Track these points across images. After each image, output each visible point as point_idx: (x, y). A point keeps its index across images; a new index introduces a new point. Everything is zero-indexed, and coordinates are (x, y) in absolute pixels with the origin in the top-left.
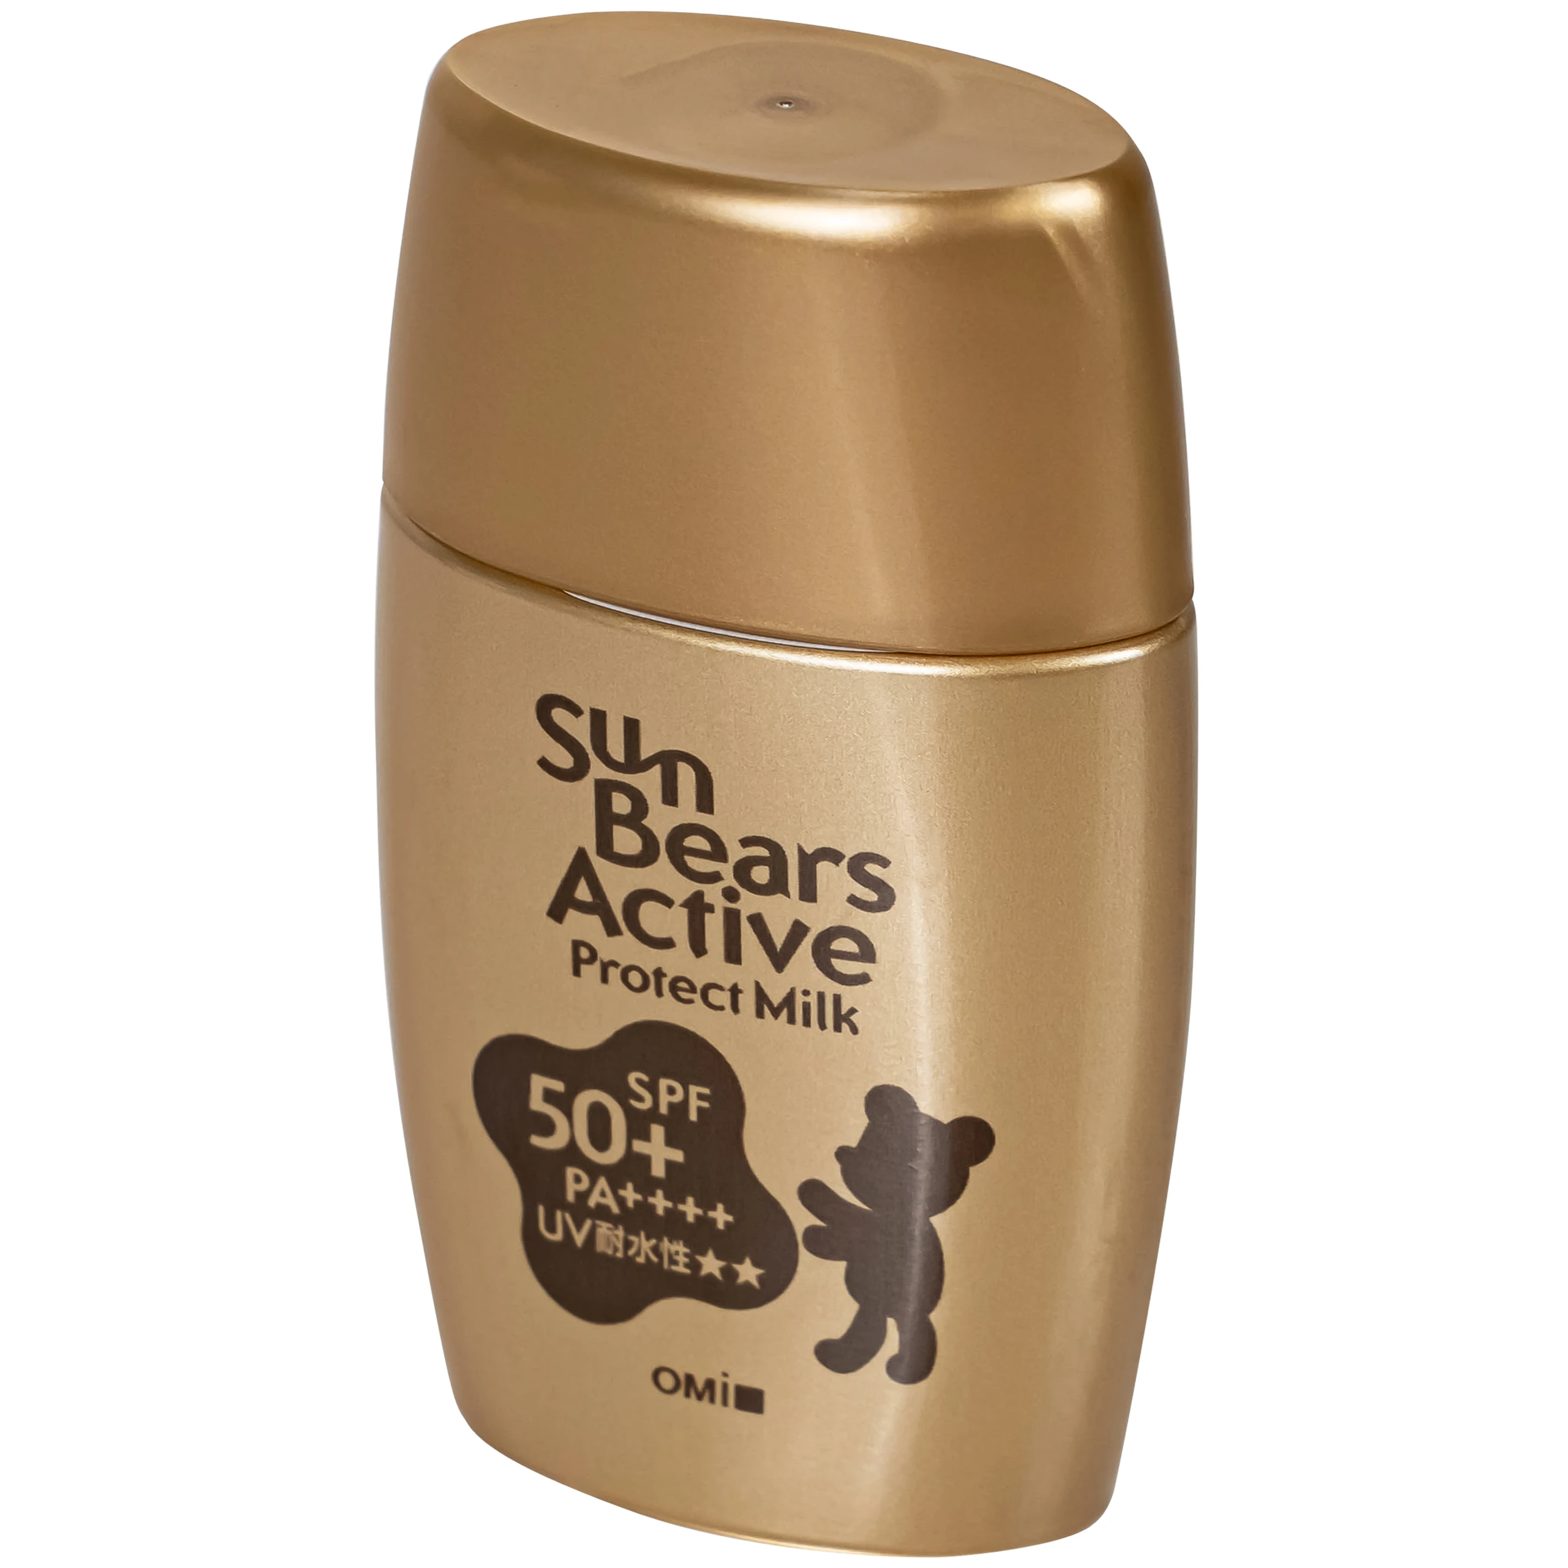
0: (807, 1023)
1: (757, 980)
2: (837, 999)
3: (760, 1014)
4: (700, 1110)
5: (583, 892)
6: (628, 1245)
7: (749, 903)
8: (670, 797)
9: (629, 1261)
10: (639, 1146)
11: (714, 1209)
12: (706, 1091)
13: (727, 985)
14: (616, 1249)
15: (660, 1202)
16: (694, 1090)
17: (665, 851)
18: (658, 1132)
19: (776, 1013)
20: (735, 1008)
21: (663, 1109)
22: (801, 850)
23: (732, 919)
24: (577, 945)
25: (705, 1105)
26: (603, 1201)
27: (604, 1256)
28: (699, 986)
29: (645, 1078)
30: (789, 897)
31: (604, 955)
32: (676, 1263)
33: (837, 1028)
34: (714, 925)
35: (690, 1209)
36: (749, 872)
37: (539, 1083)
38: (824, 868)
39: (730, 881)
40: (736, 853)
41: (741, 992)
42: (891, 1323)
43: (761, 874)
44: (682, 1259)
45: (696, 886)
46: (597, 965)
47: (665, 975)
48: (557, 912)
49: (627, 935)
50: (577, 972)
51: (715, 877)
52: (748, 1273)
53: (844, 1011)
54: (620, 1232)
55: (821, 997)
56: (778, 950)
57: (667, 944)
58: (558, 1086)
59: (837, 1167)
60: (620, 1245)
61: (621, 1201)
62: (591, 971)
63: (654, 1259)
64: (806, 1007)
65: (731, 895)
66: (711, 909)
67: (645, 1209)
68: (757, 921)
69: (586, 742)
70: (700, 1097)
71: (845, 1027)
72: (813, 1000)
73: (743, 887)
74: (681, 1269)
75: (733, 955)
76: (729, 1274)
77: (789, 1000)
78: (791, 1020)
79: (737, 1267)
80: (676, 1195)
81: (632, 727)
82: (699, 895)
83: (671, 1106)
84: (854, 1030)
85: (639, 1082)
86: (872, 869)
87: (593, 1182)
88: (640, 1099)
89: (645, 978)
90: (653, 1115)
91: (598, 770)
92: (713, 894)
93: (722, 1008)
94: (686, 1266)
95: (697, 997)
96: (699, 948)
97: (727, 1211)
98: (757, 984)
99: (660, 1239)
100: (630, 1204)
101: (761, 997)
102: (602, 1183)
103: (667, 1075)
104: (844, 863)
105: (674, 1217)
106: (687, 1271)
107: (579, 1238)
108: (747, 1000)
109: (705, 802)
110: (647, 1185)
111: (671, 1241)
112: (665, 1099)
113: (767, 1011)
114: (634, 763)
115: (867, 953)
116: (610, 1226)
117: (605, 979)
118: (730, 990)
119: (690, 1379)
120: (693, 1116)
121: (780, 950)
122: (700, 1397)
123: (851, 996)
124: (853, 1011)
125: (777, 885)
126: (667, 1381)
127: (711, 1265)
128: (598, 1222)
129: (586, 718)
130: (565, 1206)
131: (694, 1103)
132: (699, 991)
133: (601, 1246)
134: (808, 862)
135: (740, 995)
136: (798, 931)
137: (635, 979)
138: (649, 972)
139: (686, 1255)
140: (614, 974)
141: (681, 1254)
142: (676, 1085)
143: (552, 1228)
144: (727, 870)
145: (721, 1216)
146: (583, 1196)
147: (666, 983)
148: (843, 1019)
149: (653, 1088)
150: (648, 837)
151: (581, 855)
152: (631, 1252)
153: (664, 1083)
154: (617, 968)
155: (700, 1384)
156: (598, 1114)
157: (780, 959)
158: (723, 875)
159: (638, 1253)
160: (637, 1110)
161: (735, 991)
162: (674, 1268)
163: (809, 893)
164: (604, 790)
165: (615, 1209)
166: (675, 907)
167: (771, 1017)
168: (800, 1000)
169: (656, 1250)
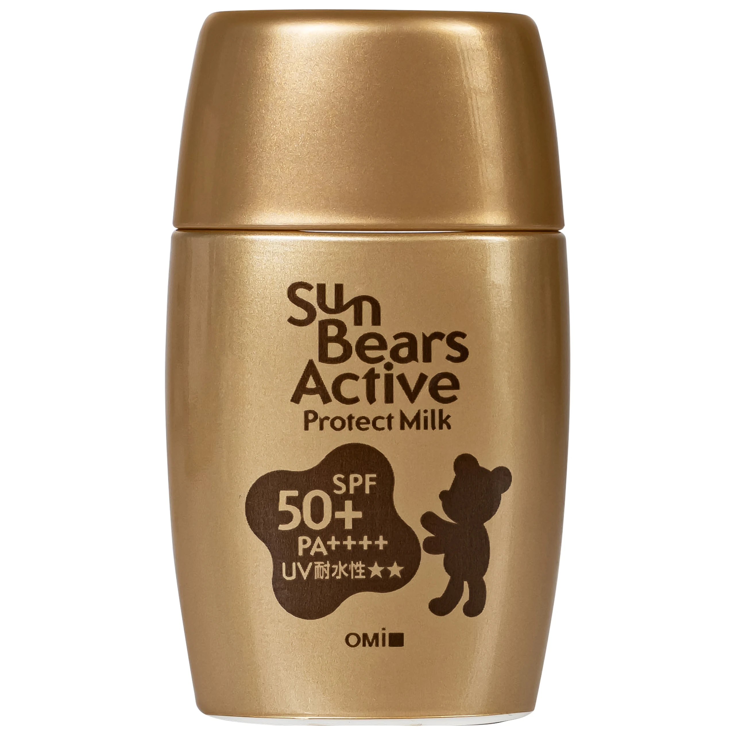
0: (426, 427)
1: (401, 409)
2: (441, 412)
3: (402, 428)
4: (371, 487)
5: (311, 384)
6: (332, 570)
7: (398, 369)
8: (358, 321)
9: (332, 579)
10: (339, 515)
11: (378, 539)
12: (374, 476)
13: (386, 415)
14: (325, 575)
15: (349, 543)
16: (368, 476)
17: (355, 350)
18: (349, 504)
19: (410, 425)
20: (390, 428)
21: (352, 491)
22: (424, 335)
23: (389, 379)
24: (306, 413)
25: (374, 483)
26: (318, 550)
27: (319, 580)
28: (371, 420)
29: (342, 476)
30: (418, 362)
31: (321, 415)
32: (358, 574)
33: (441, 428)
34: (380, 385)
35: (365, 543)
36: (398, 352)
37: (284, 495)
38: (435, 343)
39: (388, 359)
40: (391, 343)
41: (393, 417)
42: (466, 584)
43: (404, 352)
44: (361, 571)
45: (370, 366)
46: (318, 421)
47: (354, 418)
48: (296, 399)
49: (334, 401)
50: (306, 428)
51: (381, 359)
52: (395, 570)
53: (444, 417)
54: (328, 565)
55: (433, 412)
56: (412, 391)
57: (356, 400)
58: (295, 493)
59: (440, 503)
60: (327, 572)
61: (328, 548)
62: (314, 426)
63: (346, 575)
64: (426, 419)
65: (389, 366)
66: (378, 376)
67: (341, 548)
68: (402, 379)
69: (314, 303)
70: (371, 479)
71: (445, 426)
72: (429, 414)
73: (395, 361)
74: (361, 577)
75: (389, 398)
76: (386, 573)
77: (417, 417)
78: (418, 428)
79: (389, 568)
80: (357, 537)
81: (339, 289)
82: (372, 370)
83: (356, 488)
84: (449, 427)
85: (339, 479)
86: (458, 340)
87: (313, 542)
88: (339, 488)
89: (343, 422)
90: (346, 496)
91: (321, 315)
92: (380, 368)
93: (383, 429)
94: (363, 574)
95: (370, 426)
96: (371, 399)
97: (384, 539)
98: (401, 411)
99: (349, 563)
100: (333, 548)
101: (403, 417)
102: (319, 540)
103: (353, 472)
104: (445, 339)
105: (357, 548)
106: (364, 577)
107: (305, 575)
108: (396, 422)
109: (376, 320)
110: (342, 535)
111: (355, 563)
112: (352, 485)
113: (406, 425)
114: (340, 307)
115: (456, 385)
116: (323, 563)
117: (322, 428)
118: (387, 418)
119: (365, 636)
120: (367, 491)
121: (413, 391)
122: (370, 645)
123: (447, 409)
124: (448, 417)
125: (412, 356)
126: (353, 640)
127: (376, 570)
128: (315, 563)
129: (315, 291)
130: (297, 559)
131: (368, 483)
132: (371, 422)
133: (317, 576)
134: (427, 341)
135: (392, 420)
136: (422, 378)
137: (338, 424)
138: (345, 418)
139: (363, 568)
140: (327, 423)
141: (360, 568)
142: (359, 476)
143: (290, 574)
144: (386, 354)
145: (381, 542)
146: (307, 551)
147: (354, 422)
148: (444, 422)
149: (346, 481)
150: (347, 346)
151: (311, 363)
152: (333, 575)
153: (352, 477)
154: (328, 420)
155: (371, 637)
156: (317, 503)
157: (412, 396)
158: (385, 357)
159: (337, 574)
160: (338, 495)
161: (390, 418)
162: (356, 577)
163: (427, 358)
164: (323, 325)
165: (325, 553)
166: (360, 380)
167: (408, 427)
168: (422, 415)
169: (347, 570)
